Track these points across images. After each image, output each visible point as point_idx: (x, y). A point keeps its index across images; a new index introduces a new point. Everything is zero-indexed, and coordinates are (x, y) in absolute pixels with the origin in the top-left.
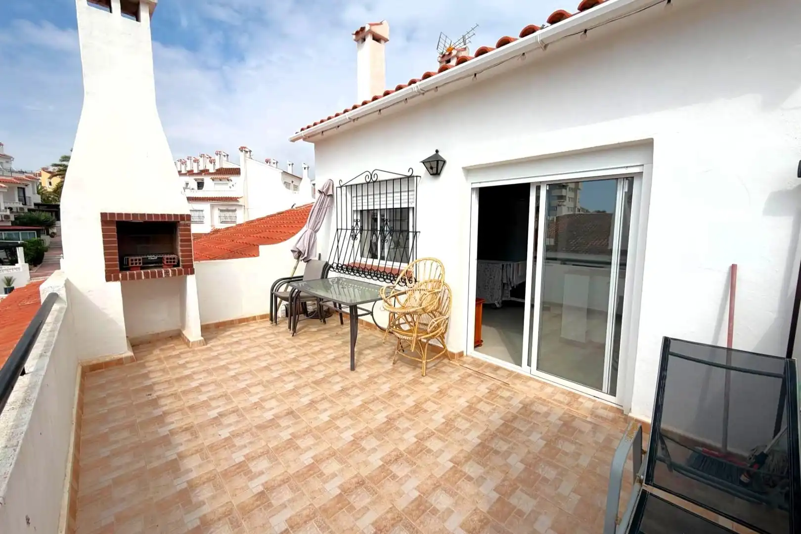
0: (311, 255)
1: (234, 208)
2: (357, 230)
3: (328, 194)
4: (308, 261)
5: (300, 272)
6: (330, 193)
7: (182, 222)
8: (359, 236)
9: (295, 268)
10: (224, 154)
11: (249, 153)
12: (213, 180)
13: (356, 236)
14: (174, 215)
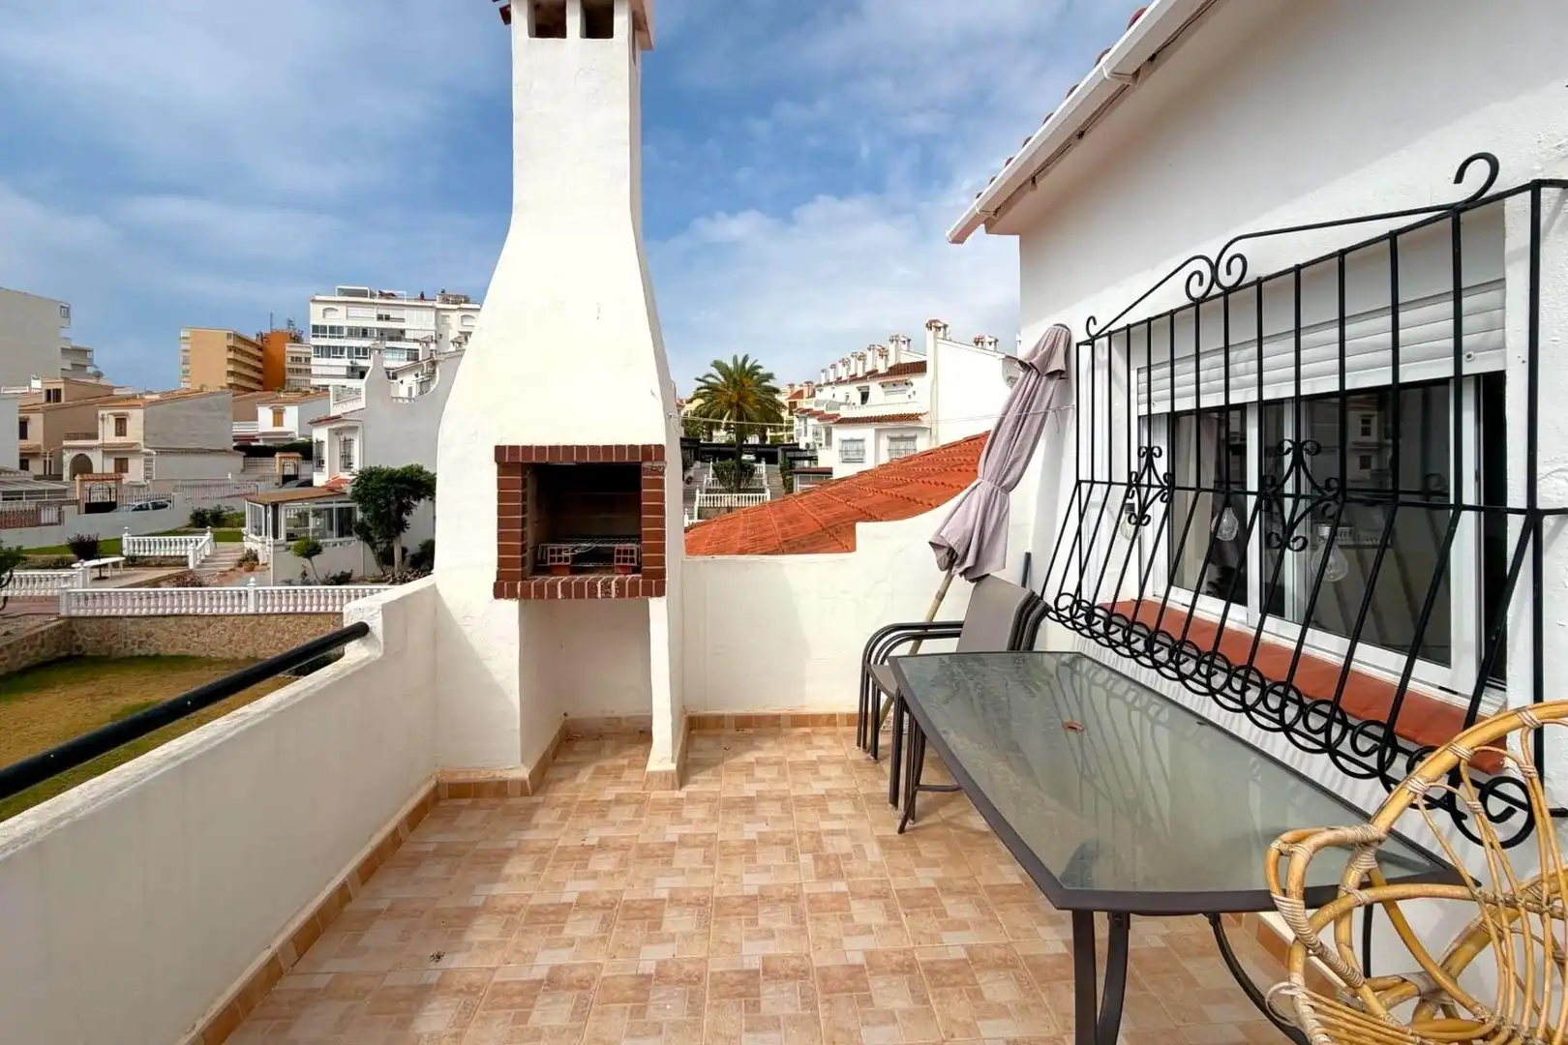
0: (989, 561)
1: (912, 434)
2: (1150, 486)
3: (1052, 369)
4: (979, 580)
5: (952, 610)
6: (1057, 364)
7: (646, 465)
8: (1157, 510)
9: (941, 597)
10: (904, 339)
11: (942, 329)
12: (883, 386)
13: (1144, 507)
14: (630, 446)
